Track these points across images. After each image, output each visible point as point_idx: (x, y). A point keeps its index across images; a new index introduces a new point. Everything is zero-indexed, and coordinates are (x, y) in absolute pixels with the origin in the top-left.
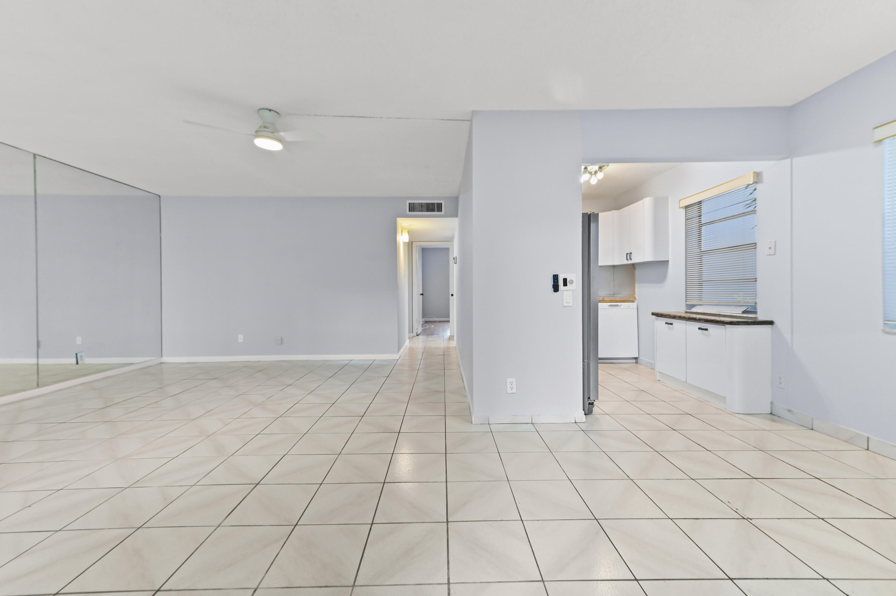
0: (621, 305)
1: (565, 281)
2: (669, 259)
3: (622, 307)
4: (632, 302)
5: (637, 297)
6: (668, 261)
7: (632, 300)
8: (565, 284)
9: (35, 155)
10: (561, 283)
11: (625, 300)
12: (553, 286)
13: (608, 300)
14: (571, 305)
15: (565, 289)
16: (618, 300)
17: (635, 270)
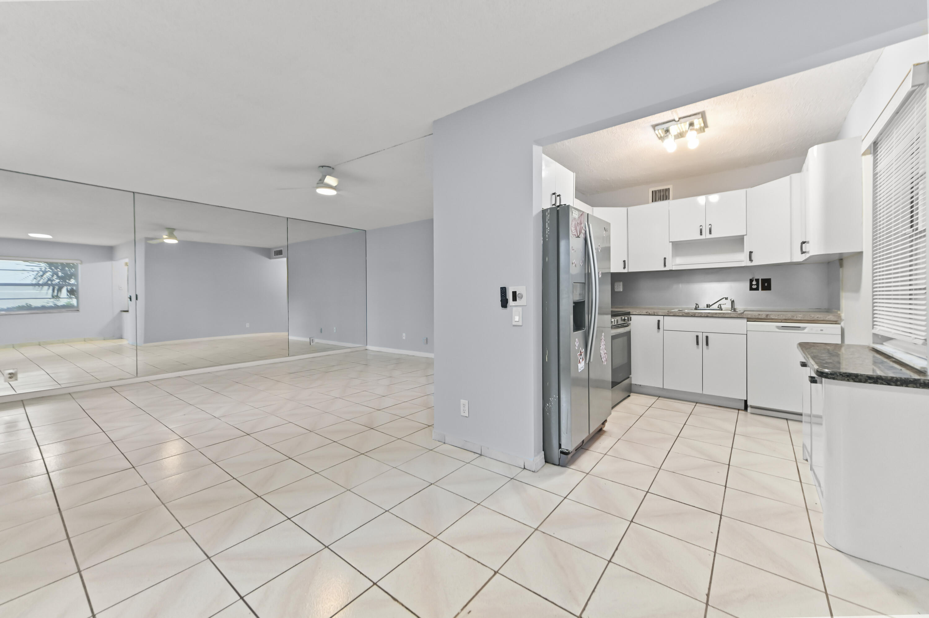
0: (804, 328)
1: (514, 293)
2: (862, 249)
3: (806, 331)
4: (834, 322)
5: (843, 315)
6: (861, 253)
7: (836, 320)
8: (515, 299)
9: (287, 218)
10: (510, 296)
11: (817, 319)
12: (501, 301)
13: (776, 318)
14: (521, 324)
15: (514, 305)
16: (800, 319)
17: (841, 269)
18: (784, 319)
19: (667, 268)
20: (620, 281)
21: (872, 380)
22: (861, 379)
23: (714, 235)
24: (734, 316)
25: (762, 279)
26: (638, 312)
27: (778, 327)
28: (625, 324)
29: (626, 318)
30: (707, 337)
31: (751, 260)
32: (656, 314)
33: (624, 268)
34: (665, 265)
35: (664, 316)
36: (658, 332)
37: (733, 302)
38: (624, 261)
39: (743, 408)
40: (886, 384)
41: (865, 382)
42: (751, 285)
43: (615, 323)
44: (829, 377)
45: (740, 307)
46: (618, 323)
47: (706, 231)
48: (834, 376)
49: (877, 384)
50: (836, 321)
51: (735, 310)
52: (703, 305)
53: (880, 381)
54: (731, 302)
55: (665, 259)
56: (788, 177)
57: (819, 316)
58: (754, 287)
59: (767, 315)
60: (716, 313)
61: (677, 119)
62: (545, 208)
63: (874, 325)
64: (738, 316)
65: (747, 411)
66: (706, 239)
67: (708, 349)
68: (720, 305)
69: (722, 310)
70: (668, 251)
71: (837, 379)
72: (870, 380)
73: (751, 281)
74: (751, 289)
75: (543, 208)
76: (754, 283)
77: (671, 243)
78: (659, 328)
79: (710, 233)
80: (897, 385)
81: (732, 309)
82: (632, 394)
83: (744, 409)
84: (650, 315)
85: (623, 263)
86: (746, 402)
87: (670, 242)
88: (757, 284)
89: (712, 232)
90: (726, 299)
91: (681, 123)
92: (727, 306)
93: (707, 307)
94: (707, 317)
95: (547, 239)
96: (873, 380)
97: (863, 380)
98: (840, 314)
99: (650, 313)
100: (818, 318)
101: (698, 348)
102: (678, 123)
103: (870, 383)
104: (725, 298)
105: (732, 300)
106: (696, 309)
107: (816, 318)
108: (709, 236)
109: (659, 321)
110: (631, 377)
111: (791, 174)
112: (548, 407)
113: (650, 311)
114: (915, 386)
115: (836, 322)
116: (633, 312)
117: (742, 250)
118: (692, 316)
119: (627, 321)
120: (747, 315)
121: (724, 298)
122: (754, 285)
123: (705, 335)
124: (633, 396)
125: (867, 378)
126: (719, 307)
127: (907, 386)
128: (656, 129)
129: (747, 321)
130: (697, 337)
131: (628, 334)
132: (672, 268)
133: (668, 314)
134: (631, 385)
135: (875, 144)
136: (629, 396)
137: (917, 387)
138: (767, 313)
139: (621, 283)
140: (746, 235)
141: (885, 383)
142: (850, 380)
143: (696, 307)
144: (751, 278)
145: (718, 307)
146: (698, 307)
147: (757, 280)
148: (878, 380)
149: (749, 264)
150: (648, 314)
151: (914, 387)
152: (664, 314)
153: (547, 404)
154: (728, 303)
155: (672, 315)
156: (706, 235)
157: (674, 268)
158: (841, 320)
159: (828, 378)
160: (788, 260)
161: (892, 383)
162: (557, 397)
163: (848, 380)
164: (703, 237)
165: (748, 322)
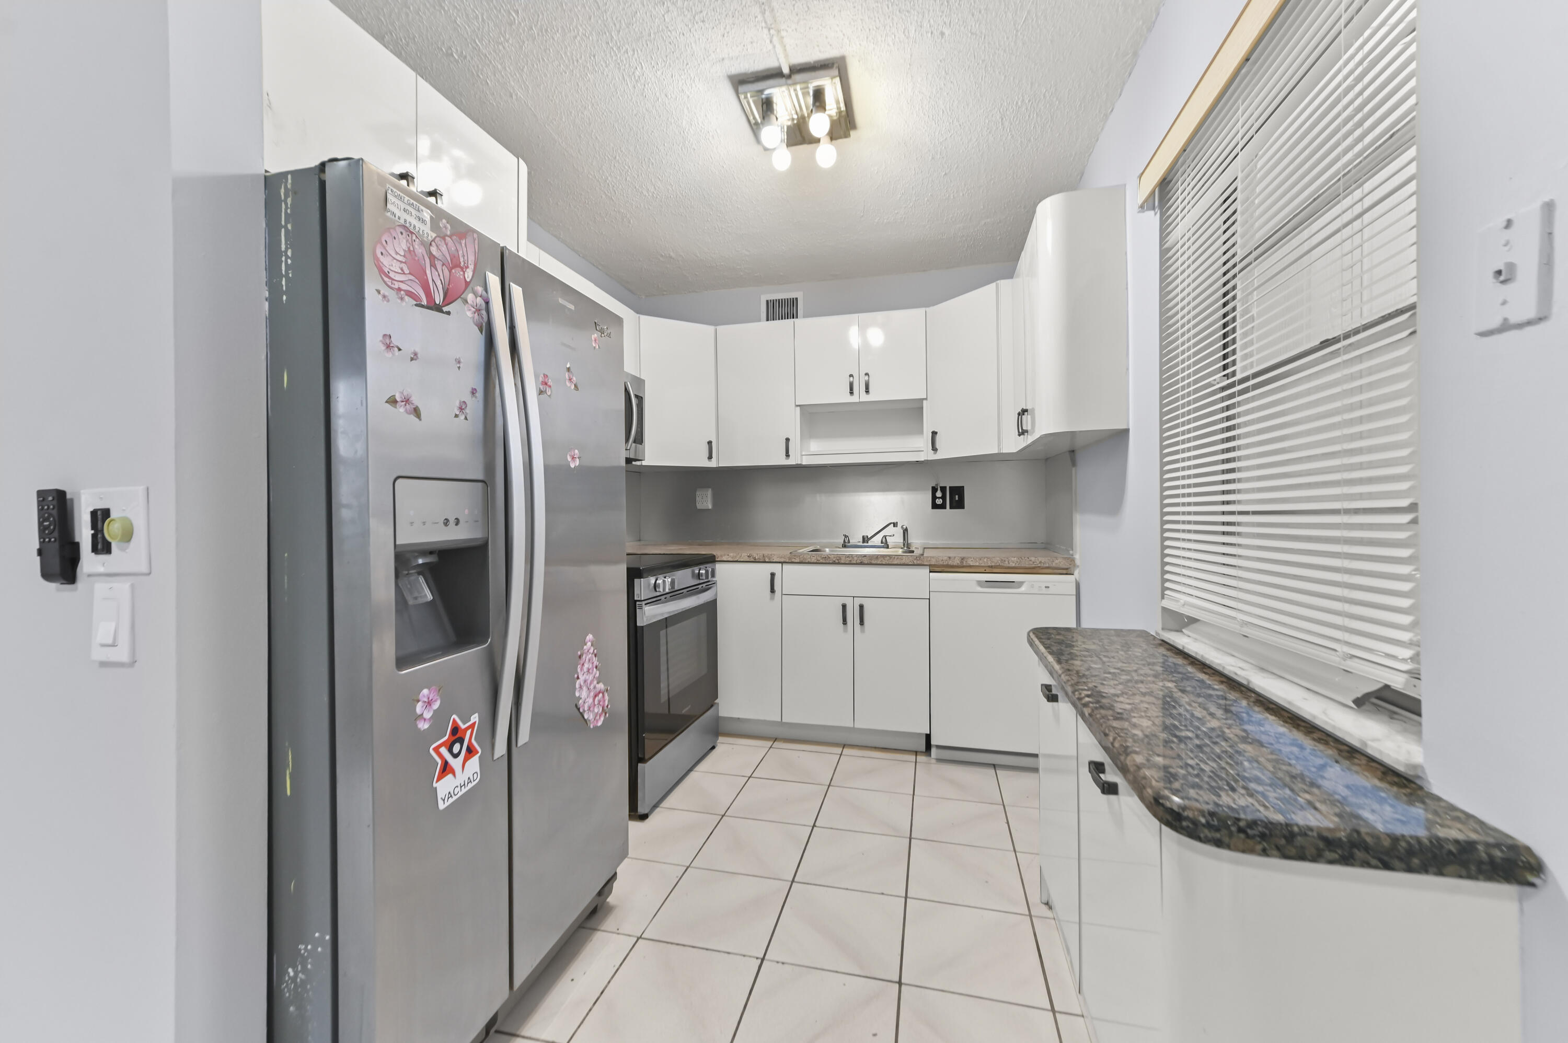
0: (1021, 584)
1: (100, 517)
2: (1129, 422)
3: (1023, 589)
4: (1065, 572)
5: (1077, 558)
6: (1126, 432)
7: (1066, 567)
8: (101, 546)
10: (84, 534)
11: (1039, 565)
12: (40, 552)
13: (977, 564)
14: (124, 657)
15: (101, 570)
16: (1014, 565)
17: (1074, 469)
18: (989, 566)
19: (791, 461)
20: (709, 487)
21: (1336, 852)
22: (1302, 848)
23: (876, 395)
24: (908, 562)
25: (950, 487)
26: (732, 555)
27: (980, 583)
28: (700, 586)
29: (703, 572)
30: (861, 607)
31: (934, 449)
32: (767, 560)
33: (710, 457)
34: (788, 455)
35: (782, 563)
36: (772, 598)
37: (905, 531)
38: (710, 443)
39: (923, 748)
40: (1380, 865)
41: (1315, 859)
42: (934, 498)
43: (664, 589)
44: (1202, 835)
45: (916, 541)
46: (674, 588)
47: (859, 387)
48: (1218, 835)
49: (1352, 865)
50: (1067, 569)
51: (908, 546)
52: (856, 539)
53: (1359, 854)
54: (902, 531)
55: (788, 440)
56: (994, 285)
57: (1043, 560)
58: (939, 502)
59: (963, 559)
60: (877, 557)
61: (786, 70)
62: (274, 170)
63: (1164, 589)
64: (915, 562)
65: (930, 755)
66: (860, 402)
67: (863, 631)
68: (885, 537)
69: (888, 547)
70: (792, 425)
71: (1228, 847)
72: (1330, 851)
73: (934, 490)
74: (935, 506)
75: (266, 171)
76: (939, 494)
77: (799, 408)
78: (773, 590)
79: (867, 391)
80: (1410, 870)
81: (904, 545)
82: (721, 739)
83: (924, 751)
84: (755, 562)
85: (706, 447)
86: (928, 737)
87: (797, 406)
88: (943, 497)
89: (871, 390)
90: (894, 526)
91: (795, 84)
92: (896, 537)
93: (864, 542)
94: (862, 564)
95: (285, 298)
96: (1340, 852)
97: (1311, 851)
98: (1072, 555)
99: (755, 558)
100: (1041, 562)
101: (845, 630)
102: (789, 81)
103: (1331, 862)
104: (892, 525)
105: (905, 527)
106: (844, 546)
107: (1037, 564)
108: (865, 398)
109: (773, 575)
110: (718, 704)
111: (998, 280)
112: (294, 979)
113: (757, 553)
114: (1464, 873)
115: (1067, 572)
116: (721, 556)
117: (921, 432)
118: (834, 563)
119: (704, 578)
120: (929, 559)
121: (891, 523)
122: (939, 498)
123: (858, 602)
124: (724, 746)
125: (1321, 845)
126: (884, 541)
127: (1440, 873)
128: (739, 91)
129: (930, 572)
130: (844, 606)
131: (711, 608)
132: (802, 460)
133: (790, 558)
134: (718, 719)
135: (1165, 185)
136: (713, 748)
137: (1469, 877)
138: (963, 554)
139: (709, 492)
140: (926, 399)
141: (1374, 862)
142: (1269, 852)
143: (844, 540)
144: (934, 485)
145: (882, 542)
146: (849, 542)
147: (943, 489)
148: (1356, 851)
149: (932, 456)
150: (752, 560)
151: (1461, 877)
152: (782, 560)
153: (290, 970)
154: (898, 531)
155: (798, 560)
156: (860, 396)
157: (806, 461)
158: (1075, 566)
159: (1199, 839)
160: (995, 451)
161: (1397, 863)
162: (328, 937)
163: (1265, 853)
164: (854, 399)
165: (931, 574)
